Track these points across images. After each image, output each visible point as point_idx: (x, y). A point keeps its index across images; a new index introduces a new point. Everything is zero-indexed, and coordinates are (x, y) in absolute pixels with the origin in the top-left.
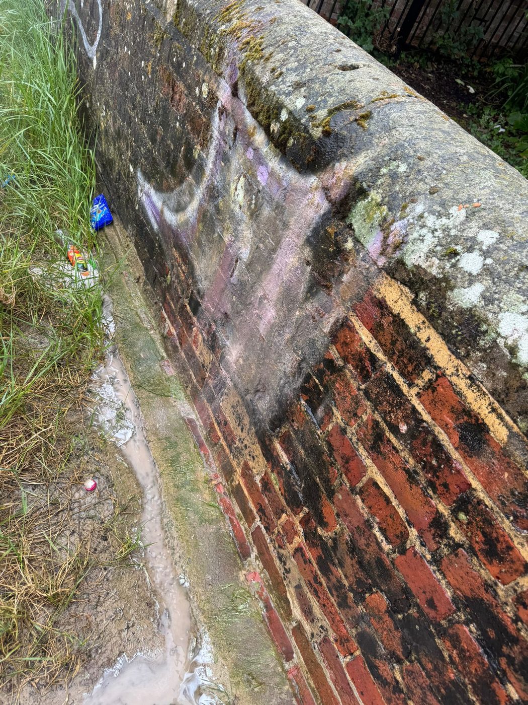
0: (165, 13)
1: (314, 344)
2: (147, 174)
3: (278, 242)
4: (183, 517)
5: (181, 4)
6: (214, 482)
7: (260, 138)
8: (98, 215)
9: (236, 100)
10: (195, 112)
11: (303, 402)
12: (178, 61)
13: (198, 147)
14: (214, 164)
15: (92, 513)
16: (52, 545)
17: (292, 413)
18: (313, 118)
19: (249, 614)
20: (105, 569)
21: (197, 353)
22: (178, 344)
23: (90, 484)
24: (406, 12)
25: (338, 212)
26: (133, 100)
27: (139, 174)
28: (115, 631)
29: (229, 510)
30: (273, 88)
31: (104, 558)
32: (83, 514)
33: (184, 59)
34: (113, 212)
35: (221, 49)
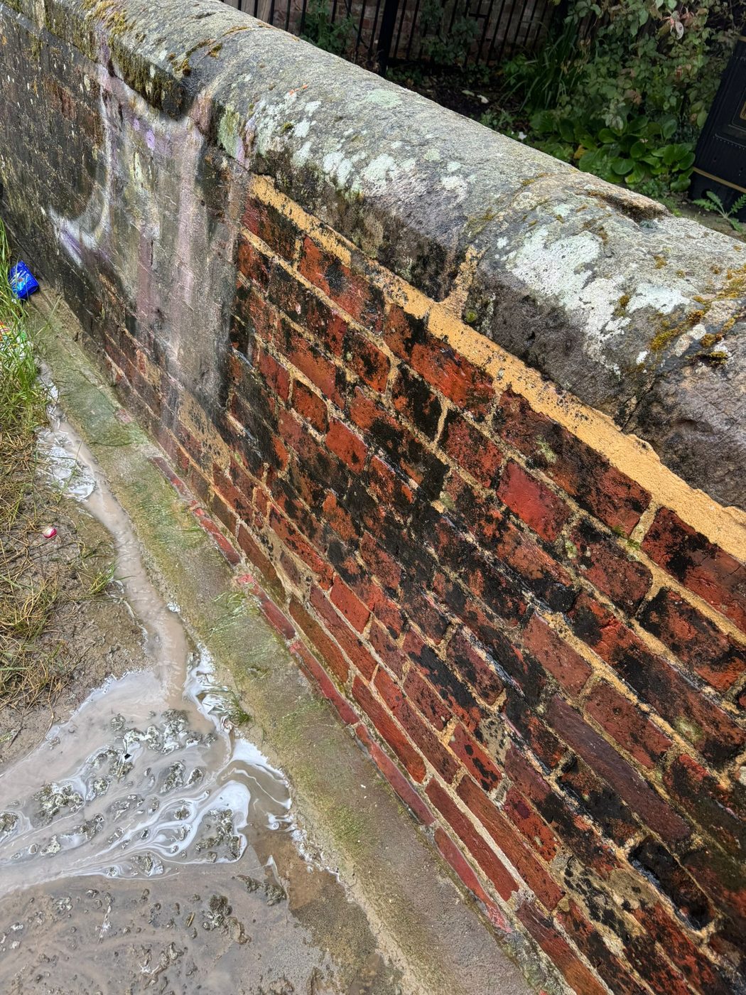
0: (37, 21)
1: (226, 281)
2: (59, 207)
3: (178, 201)
4: (164, 551)
5: (49, 6)
6: (191, 509)
7: (141, 106)
8: (20, 284)
9: (114, 79)
10: (85, 110)
11: (235, 351)
12: (58, 66)
13: (96, 147)
14: (113, 155)
15: (55, 556)
16: (12, 583)
17: (231, 371)
18: (175, 64)
19: (245, 614)
20: (78, 603)
21: (146, 377)
22: (129, 384)
23: (48, 531)
24: (380, 19)
25: (210, 140)
26: (28, 130)
27: (52, 213)
28: (97, 655)
29: (211, 527)
30: (139, 51)
31: (75, 594)
32: (46, 558)
33: (63, 61)
34: (38, 277)
35: (91, 34)
